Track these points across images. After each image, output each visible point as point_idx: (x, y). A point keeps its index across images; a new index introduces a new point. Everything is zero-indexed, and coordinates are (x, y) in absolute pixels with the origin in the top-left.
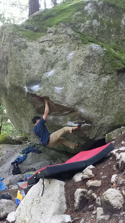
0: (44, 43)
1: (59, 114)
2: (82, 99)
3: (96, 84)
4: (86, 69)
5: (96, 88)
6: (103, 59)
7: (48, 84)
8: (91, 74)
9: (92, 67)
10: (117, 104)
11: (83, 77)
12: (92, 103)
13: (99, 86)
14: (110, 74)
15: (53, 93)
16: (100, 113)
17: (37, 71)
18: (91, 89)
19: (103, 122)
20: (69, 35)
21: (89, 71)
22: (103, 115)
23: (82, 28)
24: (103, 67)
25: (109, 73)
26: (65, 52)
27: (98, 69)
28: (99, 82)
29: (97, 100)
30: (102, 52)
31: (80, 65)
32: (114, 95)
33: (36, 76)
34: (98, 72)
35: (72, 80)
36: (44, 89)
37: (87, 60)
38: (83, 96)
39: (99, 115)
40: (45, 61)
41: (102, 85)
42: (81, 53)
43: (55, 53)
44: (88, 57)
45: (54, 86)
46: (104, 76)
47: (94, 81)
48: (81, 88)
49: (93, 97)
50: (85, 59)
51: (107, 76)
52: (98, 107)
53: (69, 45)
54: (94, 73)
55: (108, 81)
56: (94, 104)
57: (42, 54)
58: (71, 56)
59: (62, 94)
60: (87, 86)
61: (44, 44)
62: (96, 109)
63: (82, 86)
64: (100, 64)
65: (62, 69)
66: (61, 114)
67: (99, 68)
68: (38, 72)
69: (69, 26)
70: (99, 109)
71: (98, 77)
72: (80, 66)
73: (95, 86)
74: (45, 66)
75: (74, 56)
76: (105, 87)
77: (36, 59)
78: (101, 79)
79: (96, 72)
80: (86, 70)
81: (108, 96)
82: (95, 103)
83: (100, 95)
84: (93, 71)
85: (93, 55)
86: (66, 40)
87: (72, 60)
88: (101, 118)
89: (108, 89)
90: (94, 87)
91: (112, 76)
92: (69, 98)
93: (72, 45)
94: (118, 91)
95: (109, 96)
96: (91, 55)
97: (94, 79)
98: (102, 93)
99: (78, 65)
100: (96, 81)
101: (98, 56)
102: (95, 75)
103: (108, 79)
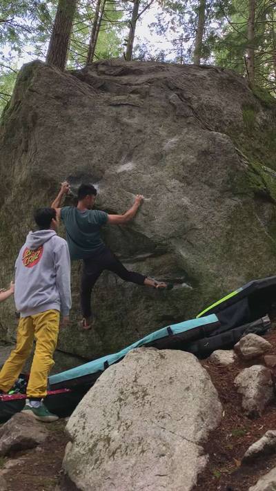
0: (121, 107)
1: (125, 258)
2: (185, 229)
4: (197, 174)
7: (119, 185)
8: (206, 187)
10: (247, 257)
14: (242, 194)
15: (127, 205)
17: (98, 157)
20: (173, 105)
21: (204, 179)
25: (239, 191)
31: (189, 164)
32: (244, 237)
33: (94, 167)
35: (169, 187)
36: (110, 194)
38: (188, 224)
40: (117, 142)
42: (192, 142)
51: (236, 198)
58: (172, 143)
59: (147, 211)
61: (119, 109)
66: (129, 259)
68: (99, 160)
72: (188, 166)
74: (117, 150)
75: (179, 145)
77: (99, 133)
87: (173, 151)
91: (244, 199)
92: (160, 221)
94: (251, 231)
99: (183, 164)
103: (236, 203)
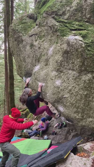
3: (75, 83)
5: (76, 88)
6: (82, 55)
9: (71, 64)
11: (62, 74)
12: (70, 103)
13: (79, 85)
16: (80, 115)
18: (70, 88)
19: (84, 124)
22: (85, 117)
23: (67, 13)
24: (83, 64)
26: (46, 46)
27: (77, 66)
28: (79, 80)
29: (76, 100)
30: (79, 46)
34: (77, 70)
37: (65, 55)
39: (79, 116)
41: (82, 85)
43: (39, 48)
44: (66, 52)
45: (38, 81)
46: (86, 74)
47: (73, 79)
48: (58, 88)
49: (71, 97)
50: (63, 54)
52: (78, 108)
53: (50, 38)
54: (73, 70)
55: (89, 80)
56: (72, 104)
57: (31, 49)
60: (66, 85)
62: (75, 110)
63: (60, 84)
64: (78, 60)
65: (45, 65)
67: (78, 64)
69: (51, 15)
70: (79, 110)
71: (78, 75)
73: (74, 85)
76: (85, 87)
78: (81, 77)
79: (75, 69)
80: (65, 67)
81: (89, 97)
82: (74, 104)
83: (79, 96)
84: (72, 68)
85: (70, 50)
86: (47, 32)
88: (82, 119)
89: (90, 90)
90: (73, 87)
93: (53, 38)
95: (91, 97)
96: (68, 49)
97: (73, 77)
98: (82, 93)
100: (75, 79)
101: (76, 51)
102: (74, 73)
